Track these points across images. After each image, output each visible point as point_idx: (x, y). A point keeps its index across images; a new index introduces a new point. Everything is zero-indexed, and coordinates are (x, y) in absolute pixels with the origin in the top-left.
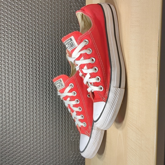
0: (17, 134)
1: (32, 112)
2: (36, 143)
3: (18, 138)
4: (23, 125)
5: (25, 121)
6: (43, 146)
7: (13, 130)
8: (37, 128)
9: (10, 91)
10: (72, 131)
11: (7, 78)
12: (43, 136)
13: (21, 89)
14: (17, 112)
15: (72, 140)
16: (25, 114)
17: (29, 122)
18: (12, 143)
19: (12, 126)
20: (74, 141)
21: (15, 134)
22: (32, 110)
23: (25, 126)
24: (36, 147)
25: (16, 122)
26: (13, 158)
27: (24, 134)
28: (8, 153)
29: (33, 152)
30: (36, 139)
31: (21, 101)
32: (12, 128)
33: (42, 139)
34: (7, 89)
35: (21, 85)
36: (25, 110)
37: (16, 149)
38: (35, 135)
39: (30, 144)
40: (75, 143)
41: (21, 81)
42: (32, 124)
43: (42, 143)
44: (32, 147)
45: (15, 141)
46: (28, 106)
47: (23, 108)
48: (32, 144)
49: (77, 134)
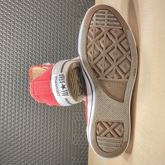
0: (15, 134)
1: (32, 111)
2: (35, 145)
3: (16, 138)
4: (22, 125)
5: (24, 121)
6: (42, 149)
7: (11, 130)
8: (37, 130)
9: (10, 87)
10: (75, 134)
11: (7, 73)
12: (43, 138)
13: (21, 85)
14: (16, 111)
15: (74, 144)
16: (24, 113)
17: (28, 122)
18: (9, 144)
19: (10, 125)
20: (77, 145)
21: (13, 134)
22: (32, 109)
23: (23, 127)
24: (35, 149)
25: (14, 121)
26: (9, 161)
27: (22, 135)
28: (5, 154)
29: (31, 155)
30: (35, 142)
31: (21, 99)
32: (10, 127)
33: (42, 141)
34: (6, 85)
35: (21, 81)
36: (24, 109)
37: (13, 150)
38: (35, 137)
39: (29, 147)
40: (77, 148)
41: (21, 77)
42: (31, 124)
43: (42, 146)
44: (30, 149)
45: (12, 142)
46: (28, 105)
47: (23, 107)
48: (31, 147)
49: (80, 138)
